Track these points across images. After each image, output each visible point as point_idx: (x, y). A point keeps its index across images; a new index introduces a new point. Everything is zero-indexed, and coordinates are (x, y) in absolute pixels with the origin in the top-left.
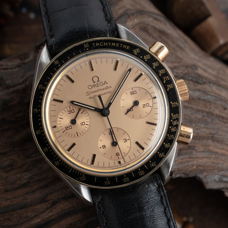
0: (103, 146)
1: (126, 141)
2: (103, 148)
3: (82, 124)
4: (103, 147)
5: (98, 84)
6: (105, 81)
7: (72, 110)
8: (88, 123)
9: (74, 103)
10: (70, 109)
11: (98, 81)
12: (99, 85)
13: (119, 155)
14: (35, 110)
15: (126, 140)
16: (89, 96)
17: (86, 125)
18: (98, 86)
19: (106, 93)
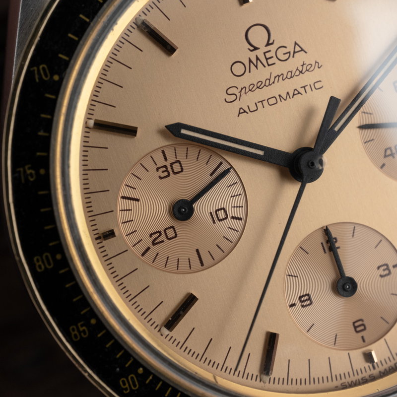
0: (300, 298)
1: (387, 272)
2: (303, 306)
3: (215, 217)
4: (302, 302)
5: (268, 55)
6: (296, 44)
7: (171, 165)
8: (240, 213)
9: (183, 131)
10: (166, 159)
11: (268, 44)
12: (274, 60)
13: (365, 329)
14: (25, 171)
15: (388, 269)
16: (237, 105)
17: (233, 218)
18: (270, 62)
19: (302, 91)
